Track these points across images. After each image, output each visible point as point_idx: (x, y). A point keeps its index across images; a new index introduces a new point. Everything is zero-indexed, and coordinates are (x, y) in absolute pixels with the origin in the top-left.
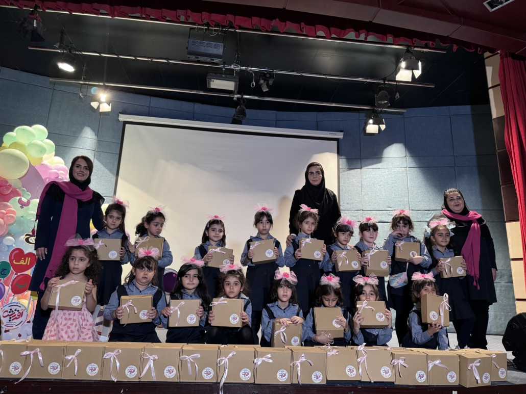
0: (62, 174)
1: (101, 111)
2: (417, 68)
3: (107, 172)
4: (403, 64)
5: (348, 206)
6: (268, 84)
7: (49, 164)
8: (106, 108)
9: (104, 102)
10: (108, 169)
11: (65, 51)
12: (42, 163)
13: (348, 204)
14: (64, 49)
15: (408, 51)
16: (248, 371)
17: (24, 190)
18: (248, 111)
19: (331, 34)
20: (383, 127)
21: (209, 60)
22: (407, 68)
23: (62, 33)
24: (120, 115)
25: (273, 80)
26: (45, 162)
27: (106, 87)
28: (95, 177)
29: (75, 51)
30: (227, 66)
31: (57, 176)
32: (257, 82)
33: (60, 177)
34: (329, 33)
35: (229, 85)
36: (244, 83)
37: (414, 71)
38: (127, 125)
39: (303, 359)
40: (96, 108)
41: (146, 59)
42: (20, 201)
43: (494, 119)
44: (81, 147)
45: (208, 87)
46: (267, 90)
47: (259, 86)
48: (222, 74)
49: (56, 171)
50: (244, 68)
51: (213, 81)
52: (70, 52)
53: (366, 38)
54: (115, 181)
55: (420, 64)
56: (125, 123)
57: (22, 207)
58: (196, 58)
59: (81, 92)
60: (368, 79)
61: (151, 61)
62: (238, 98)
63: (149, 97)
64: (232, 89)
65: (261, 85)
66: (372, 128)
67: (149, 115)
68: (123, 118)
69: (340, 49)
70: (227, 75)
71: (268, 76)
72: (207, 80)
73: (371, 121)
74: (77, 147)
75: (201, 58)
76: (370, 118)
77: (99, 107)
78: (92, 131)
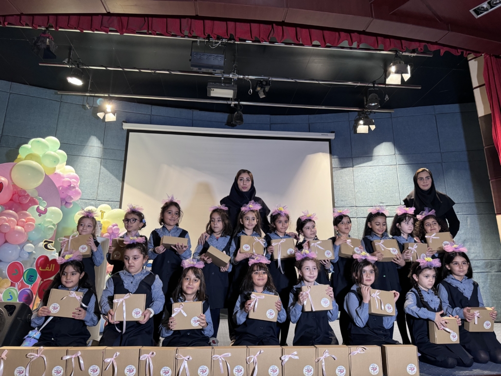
0: (75, 182)
1: (106, 120)
2: (406, 72)
3: (113, 178)
4: (393, 69)
5: (343, 203)
6: (264, 91)
7: (61, 173)
8: (111, 118)
9: (109, 113)
10: (115, 176)
11: (74, 66)
12: (55, 172)
13: (342, 201)
14: (72, 64)
15: (396, 56)
16: (276, 367)
17: (40, 199)
18: (245, 116)
19: (325, 44)
20: (373, 127)
21: (211, 71)
22: (397, 72)
23: (70, 49)
24: (124, 123)
25: (269, 87)
26: (57, 171)
27: (110, 98)
28: (103, 183)
29: (83, 65)
30: (226, 76)
31: (69, 184)
32: (254, 89)
33: (72, 185)
34: (323, 41)
35: (228, 93)
36: (242, 91)
37: (403, 75)
38: (130, 133)
39: (327, 355)
40: (102, 118)
41: (150, 71)
42: (38, 209)
43: (481, 117)
44: (88, 155)
45: (208, 95)
46: (264, 96)
47: (256, 94)
48: (221, 82)
49: (69, 179)
50: (242, 77)
51: (213, 90)
52: (78, 67)
53: (358, 46)
54: (121, 186)
55: (409, 68)
56: (129, 131)
57: (40, 215)
58: (199, 69)
59: (88, 104)
60: (358, 83)
61: (155, 73)
62: (235, 105)
63: (150, 106)
64: (231, 96)
65: (258, 92)
66: (362, 129)
67: (151, 123)
68: (126, 126)
69: (331, 56)
70: (226, 83)
71: (264, 83)
72: (208, 89)
73: (361, 122)
74: (85, 155)
75: (204, 70)
76: (360, 119)
77: (104, 117)
78: (98, 140)
